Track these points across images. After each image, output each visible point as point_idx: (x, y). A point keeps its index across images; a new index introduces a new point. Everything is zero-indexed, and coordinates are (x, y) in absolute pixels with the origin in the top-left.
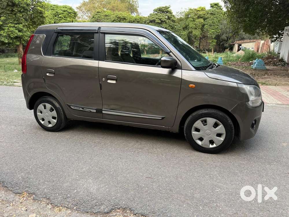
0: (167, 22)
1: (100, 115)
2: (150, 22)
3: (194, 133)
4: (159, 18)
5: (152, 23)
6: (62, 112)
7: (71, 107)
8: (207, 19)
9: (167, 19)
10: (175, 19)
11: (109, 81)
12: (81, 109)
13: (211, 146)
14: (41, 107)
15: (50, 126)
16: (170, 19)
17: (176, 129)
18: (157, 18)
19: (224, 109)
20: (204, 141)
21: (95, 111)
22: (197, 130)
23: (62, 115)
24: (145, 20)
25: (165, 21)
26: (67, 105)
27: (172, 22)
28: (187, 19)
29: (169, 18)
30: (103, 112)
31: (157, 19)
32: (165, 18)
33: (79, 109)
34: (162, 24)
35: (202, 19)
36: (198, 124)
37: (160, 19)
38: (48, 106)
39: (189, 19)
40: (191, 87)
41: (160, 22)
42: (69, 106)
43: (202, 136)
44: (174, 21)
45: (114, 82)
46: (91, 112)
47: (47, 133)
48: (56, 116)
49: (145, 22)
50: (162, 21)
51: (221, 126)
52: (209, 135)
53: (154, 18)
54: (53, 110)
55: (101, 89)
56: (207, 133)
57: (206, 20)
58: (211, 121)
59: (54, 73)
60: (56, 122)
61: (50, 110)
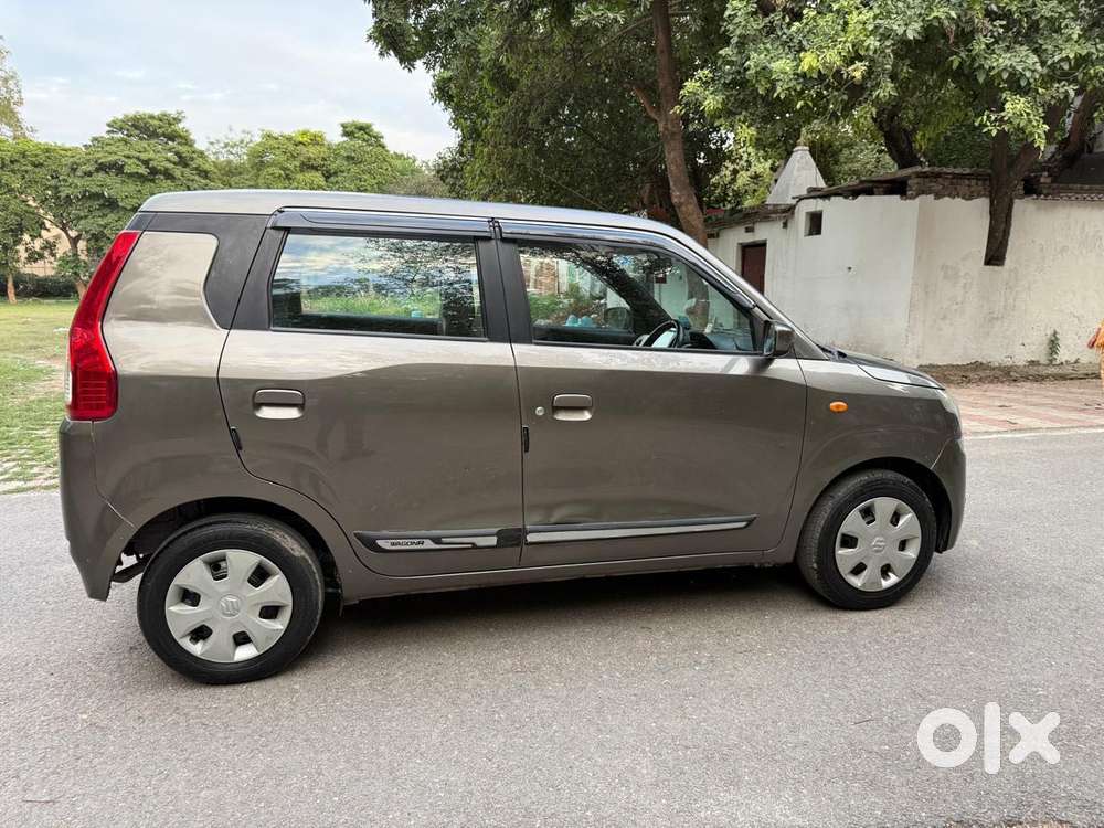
0: (177, 174)
1: (511, 553)
2: (97, 170)
3: (841, 552)
4: (138, 159)
5: (107, 173)
7: (380, 543)
8: (335, 174)
9: (174, 164)
10: (207, 167)
11: (562, 416)
12: (429, 544)
16: (186, 165)
18: (128, 157)
21: (493, 541)
24: (71, 160)
25: (167, 169)
26: (359, 537)
27: (197, 178)
28: (259, 170)
29: (183, 161)
30: (531, 538)
31: (130, 162)
32: (168, 160)
33: (420, 547)
34: (153, 181)
35: (319, 174)
37: (146, 163)
39: (270, 170)
40: (836, 410)
41: (143, 170)
43: (863, 559)
44: (206, 172)
45: (585, 416)
46: (474, 546)
49: (74, 170)
50: (154, 171)
51: (910, 515)
52: (881, 551)
53: (116, 157)
55: (525, 448)
56: (875, 545)
57: (333, 179)
58: (885, 507)
59: (301, 406)
60: (280, 627)
61: (249, 581)
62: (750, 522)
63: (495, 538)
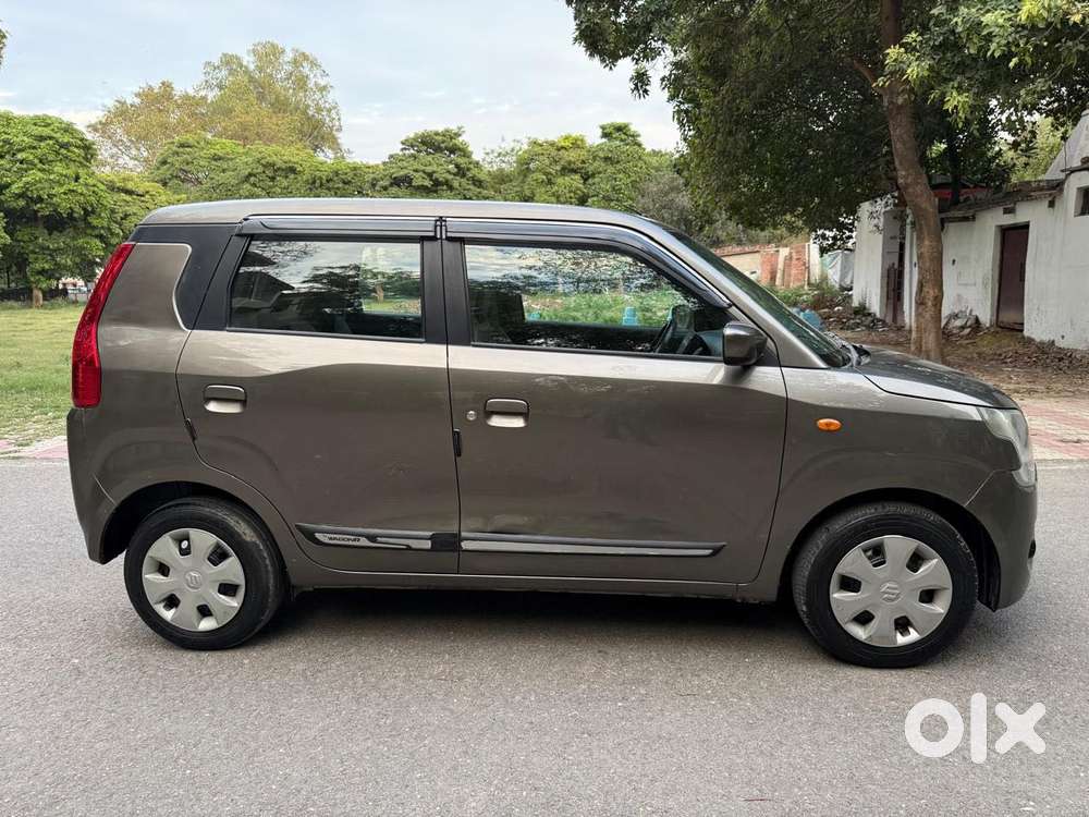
0: (456, 184)
1: (448, 558)
2: (391, 185)
3: (837, 596)
4: (424, 172)
5: (399, 186)
6: (268, 562)
7: (317, 535)
8: (593, 175)
9: (455, 175)
10: (482, 176)
11: (497, 421)
12: (364, 542)
13: (901, 640)
14: (164, 548)
15: (207, 624)
16: (464, 176)
17: (767, 589)
18: (416, 171)
19: (946, 500)
20: (873, 624)
21: (428, 545)
22: (850, 584)
23: (267, 571)
24: (372, 176)
25: (447, 181)
26: (299, 527)
27: (472, 187)
28: (525, 176)
29: (461, 172)
30: (465, 545)
31: (417, 175)
32: (449, 172)
34: (436, 192)
35: (577, 177)
36: (854, 562)
37: (430, 175)
38: (204, 540)
39: (535, 176)
40: (825, 428)
41: (428, 183)
42: (310, 535)
43: (868, 606)
44: (480, 182)
45: (518, 423)
46: (409, 548)
47: (189, 657)
48: (240, 579)
49: (374, 185)
50: (437, 183)
51: (935, 561)
52: (892, 600)
53: (406, 171)
54: (223, 556)
55: (458, 453)
56: (885, 593)
57: (590, 181)
58: (898, 546)
59: (243, 403)
60: (236, 605)
61: (209, 559)
62: (717, 551)
63: (429, 542)
